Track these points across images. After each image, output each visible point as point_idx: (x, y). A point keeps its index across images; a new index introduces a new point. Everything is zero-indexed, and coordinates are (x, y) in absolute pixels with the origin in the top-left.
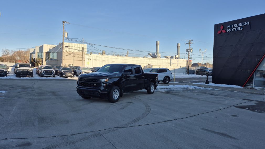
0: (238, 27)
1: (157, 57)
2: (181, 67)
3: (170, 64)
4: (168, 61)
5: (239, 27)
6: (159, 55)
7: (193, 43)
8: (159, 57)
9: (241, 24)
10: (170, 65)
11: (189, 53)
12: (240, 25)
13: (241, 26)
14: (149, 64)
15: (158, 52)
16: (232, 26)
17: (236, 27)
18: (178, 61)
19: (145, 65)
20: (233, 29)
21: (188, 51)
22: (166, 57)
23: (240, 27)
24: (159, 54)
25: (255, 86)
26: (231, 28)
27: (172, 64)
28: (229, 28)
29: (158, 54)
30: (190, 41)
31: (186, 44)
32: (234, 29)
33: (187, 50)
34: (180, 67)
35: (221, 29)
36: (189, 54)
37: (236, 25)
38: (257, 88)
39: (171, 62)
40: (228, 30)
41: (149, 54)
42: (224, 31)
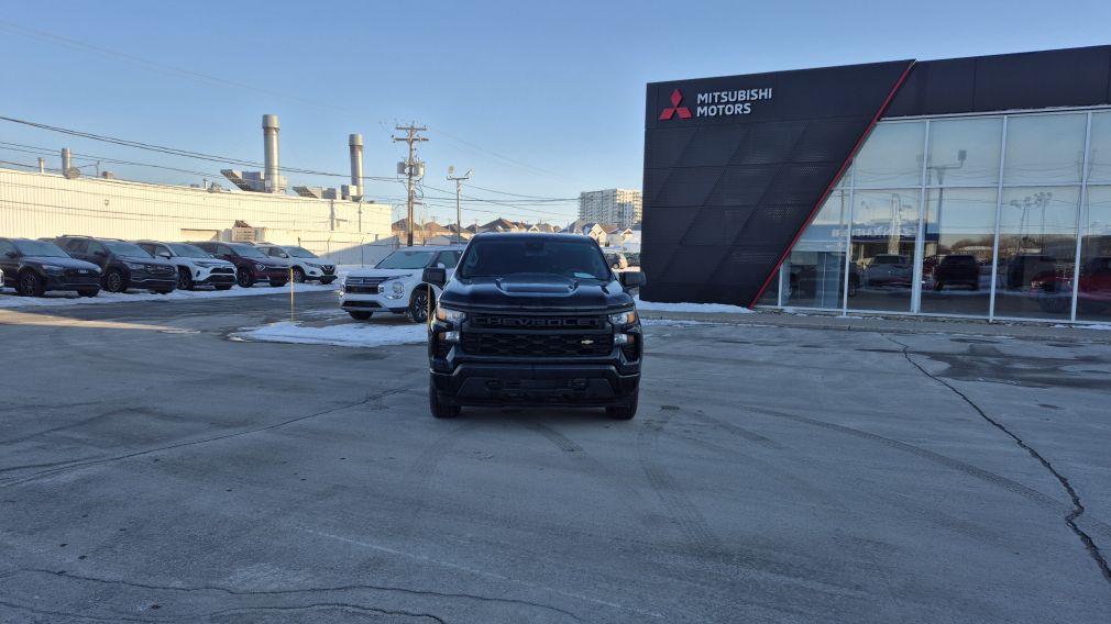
0: (734, 103)
1: (270, 191)
2: (380, 238)
3: (329, 225)
4: (321, 207)
5: (738, 104)
6: (278, 179)
7: (424, 140)
8: (282, 189)
9: (744, 92)
10: (329, 228)
11: (410, 180)
12: (741, 95)
13: (746, 101)
14: (240, 224)
15: (276, 163)
16: (713, 97)
17: (728, 102)
18: (360, 212)
19: (222, 228)
20: (718, 109)
21: (407, 170)
22: (303, 192)
23: (743, 102)
24: (282, 178)
25: (783, 305)
26: (709, 105)
27: (338, 225)
28: (703, 104)
29: (276, 178)
30: (412, 129)
31: (398, 140)
32: (721, 107)
33: (402, 167)
34: (377, 236)
35: (671, 102)
36: (410, 184)
37: (727, 95)
38: (790, 309)
39: (333, 213)
40: (699, 109)
41: (228, 174)
42: (683, 113)
